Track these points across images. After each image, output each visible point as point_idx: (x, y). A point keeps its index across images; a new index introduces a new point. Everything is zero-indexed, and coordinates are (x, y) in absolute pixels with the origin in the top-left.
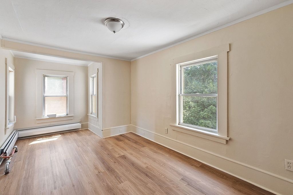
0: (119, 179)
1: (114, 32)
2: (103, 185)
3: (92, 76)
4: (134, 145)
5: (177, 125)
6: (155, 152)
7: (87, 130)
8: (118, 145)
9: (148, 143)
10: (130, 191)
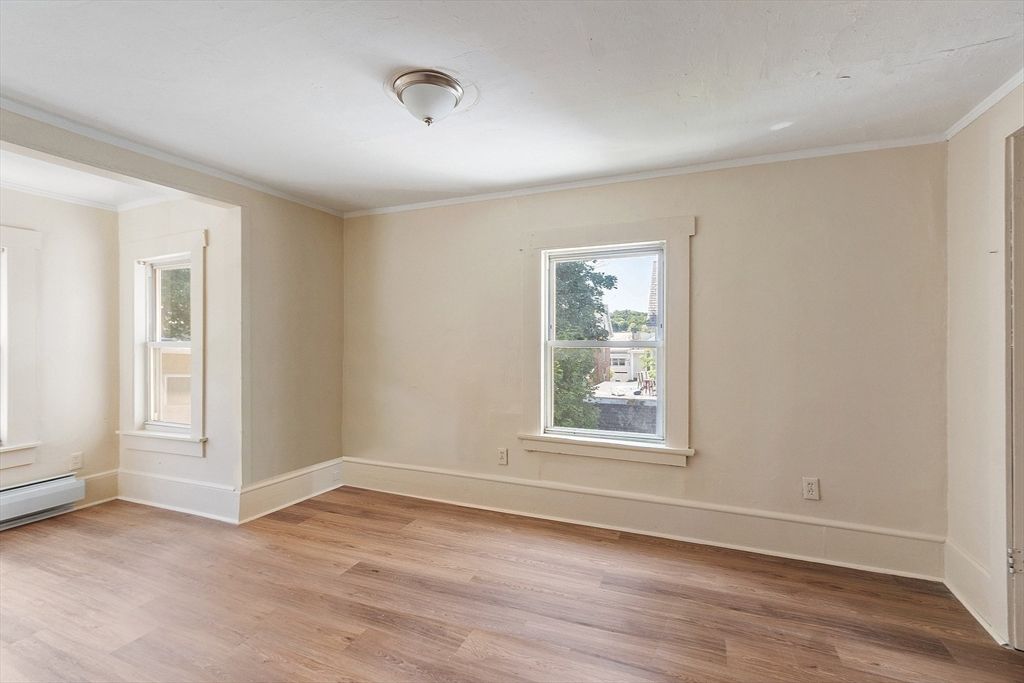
0: (443, 635)
1: (428, 120)
2: (404, 669)
3: (150, 260)
4: (367, 523)
5: (542, 435)
6: (459, 531)
7: (116, 504)
8: (304, 537)
9: (414, 507)
10: (504, 654)
